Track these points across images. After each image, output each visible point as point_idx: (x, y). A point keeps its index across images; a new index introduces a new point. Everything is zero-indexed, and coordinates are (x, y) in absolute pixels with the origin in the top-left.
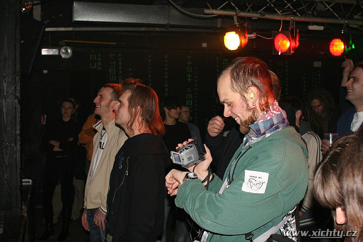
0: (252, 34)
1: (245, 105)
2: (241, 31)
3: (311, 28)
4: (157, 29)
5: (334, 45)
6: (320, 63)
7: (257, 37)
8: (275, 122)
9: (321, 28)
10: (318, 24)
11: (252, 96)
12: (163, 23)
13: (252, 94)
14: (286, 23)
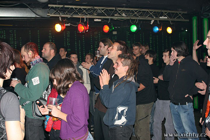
0: (68, 24)
1: (28, 56)
2: (62, 23)
3: (95, 20)
4: (33, 19)
5: (105, 28)
6: (116, 32)
7: (71, 25)
8: (38, 61)
9: (100, 20)
10: (99, 19)
11: (30, 54)
12: (34, 16)
13: (30, 53)
14: (83, 19)
